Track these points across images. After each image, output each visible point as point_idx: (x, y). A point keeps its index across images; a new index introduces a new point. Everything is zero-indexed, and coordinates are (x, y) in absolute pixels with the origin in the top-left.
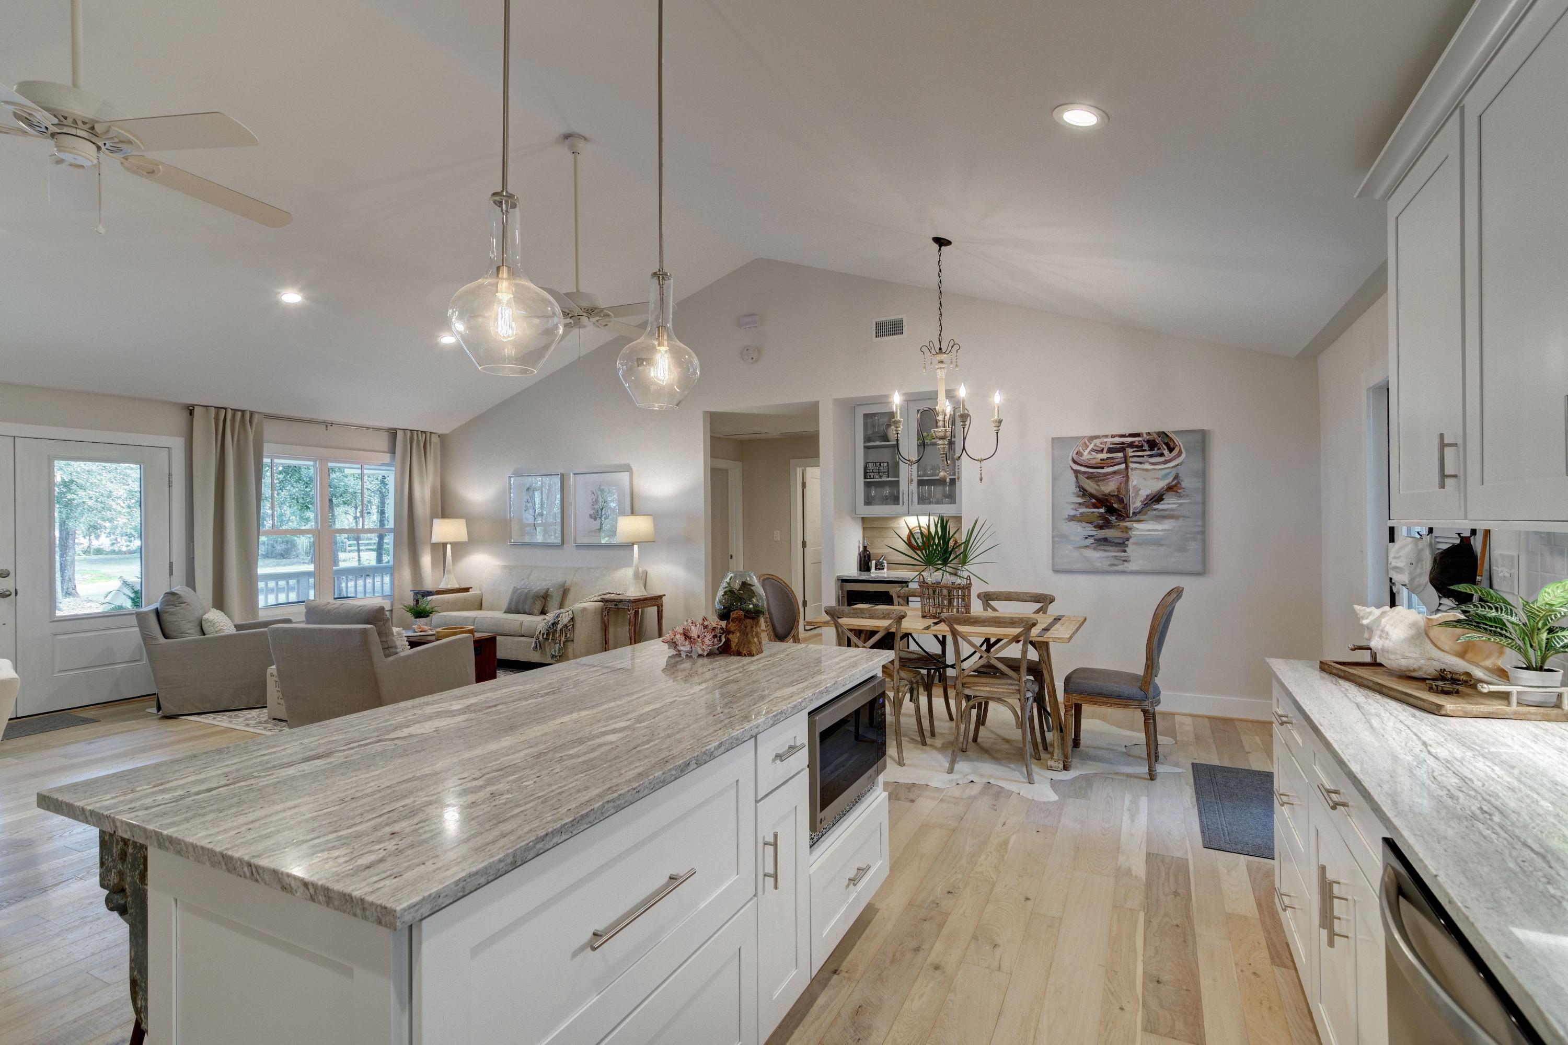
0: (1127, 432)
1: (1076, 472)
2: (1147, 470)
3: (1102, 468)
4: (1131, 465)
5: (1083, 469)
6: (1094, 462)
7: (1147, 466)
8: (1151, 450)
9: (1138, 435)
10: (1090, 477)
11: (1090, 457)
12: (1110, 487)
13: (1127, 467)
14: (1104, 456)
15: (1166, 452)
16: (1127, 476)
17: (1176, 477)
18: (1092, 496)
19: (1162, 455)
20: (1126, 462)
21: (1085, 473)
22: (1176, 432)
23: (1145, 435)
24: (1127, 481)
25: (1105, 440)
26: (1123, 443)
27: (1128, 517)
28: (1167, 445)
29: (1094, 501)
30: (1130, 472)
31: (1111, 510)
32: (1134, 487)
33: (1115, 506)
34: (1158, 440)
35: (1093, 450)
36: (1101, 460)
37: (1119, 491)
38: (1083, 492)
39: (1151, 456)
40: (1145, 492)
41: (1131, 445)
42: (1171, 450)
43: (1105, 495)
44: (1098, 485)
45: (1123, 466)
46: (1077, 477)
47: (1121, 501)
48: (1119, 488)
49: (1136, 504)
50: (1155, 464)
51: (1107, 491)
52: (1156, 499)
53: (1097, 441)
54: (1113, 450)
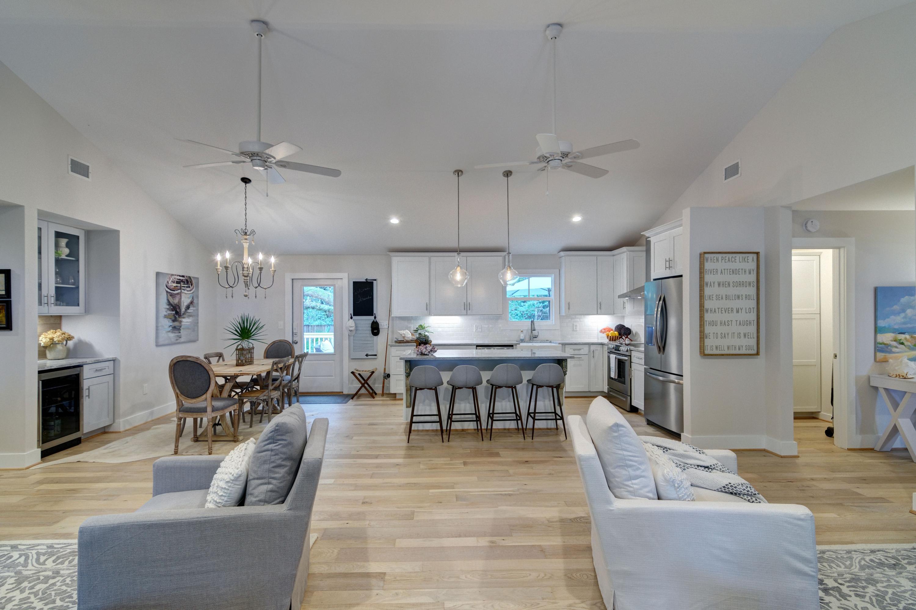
0: (181, 274)
1: (167, 292)
2: (186, 294)
3: (174, 291)
4: (183, 291)
5: (169, 291)
6: (172, 287)
7: (186, 292)
8: (187, 284)
9: (183, 276)
10: (172, 295)
11: (171, 285)
12: (176, 301)
13: (181, 291)
14: (175, 285)
15: (190, 286)
16: (181, 296)
17: (193, 298)
18: (172, 305)
19: (189, 287)
20: (181, 289)
21: (170, 293)
22: (193, 277)
23: (186, 277)
24: (181, 298)
25: (176, 278)
26: (180, 280)
27: (181, 316)
28: (191, 282)
29: (172, 307)
30: (182, 294)
31: (177, 313)
32: (183, 301)
33: (178, 310)
34: (189, 280)
35: (172, 281)
36: (174, 287)
37: (179, 303)
38: (169, 303)
39: (187, 287)
40: (185, 304)
41: (182, 281)
42: (192, 285)
43: (175, 305)
44: (173, 300)
45: (180, 291)
46: (167, 294)
47: (179, 308)
48: (179, 302)
49: (183, 310)
50: (188, 291)
51: (175, 303)
52: (188, 307)
53: (173, 277)
54: (177, 283)
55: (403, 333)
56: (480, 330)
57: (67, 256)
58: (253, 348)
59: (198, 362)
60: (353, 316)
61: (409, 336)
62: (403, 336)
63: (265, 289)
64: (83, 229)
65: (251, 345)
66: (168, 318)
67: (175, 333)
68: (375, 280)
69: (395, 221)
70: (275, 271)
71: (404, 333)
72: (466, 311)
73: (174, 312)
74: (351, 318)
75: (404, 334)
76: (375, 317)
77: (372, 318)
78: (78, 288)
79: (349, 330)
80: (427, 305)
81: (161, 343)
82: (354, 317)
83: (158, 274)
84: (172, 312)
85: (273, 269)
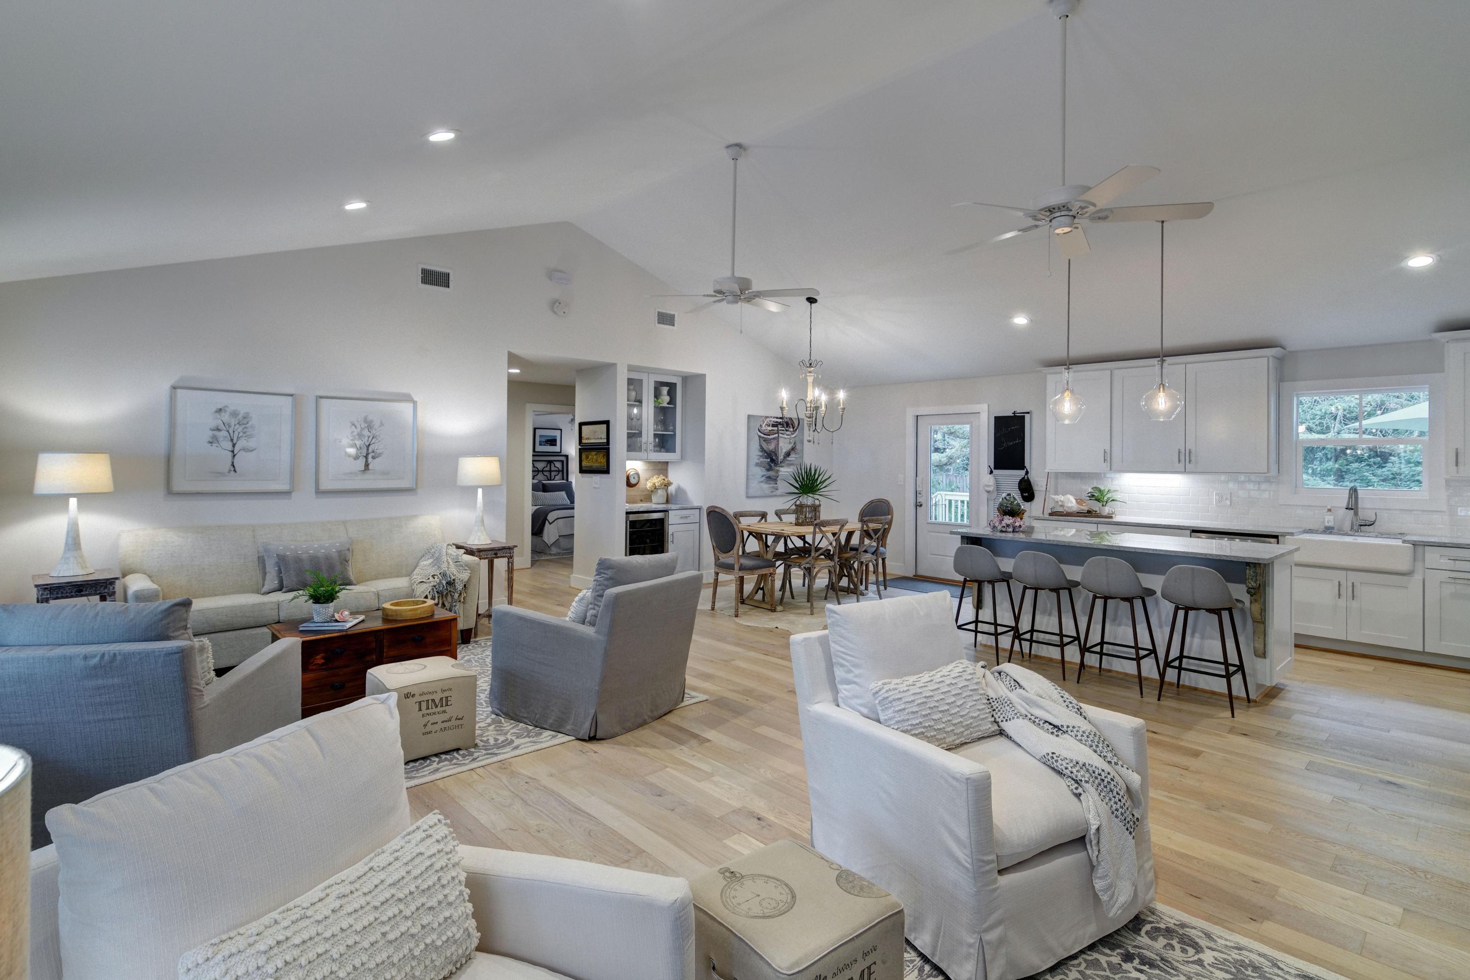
0: (779, 416)
1: (760, 437)
2: (785, 438)
3: (769, 435)
4: (780, 435)
5: (762, 435)
6: (766, 431)
7: (785, 436)
8: (787, 427)
9: (782, 418)
10: (765, 440)
11: (765, 428)
12: (772, 447)
14: (770, 428)
16: (778, 441)
17: (795, 443)
18: (765, 452)
19: (790, 430)
20: (778, 433)
21: (763, 437)
22: (795, 419)
23: (785, 419)
24: (778, 444)
25: (771, 419)
26: (777, 422)
27: (778, 464)
28: (792, 424)
29: (766, 454)
30: (780, 439)
31: (772, 461)
32: (781, 447)
33: (774, 457)
34: (789, 423)
35: (766, 424)
36: (769, 431)
37: (775, 450)
38: (762, 449)
39: (786, 431)
40: (784, 450)
41: (780, 423)
42: (793, 429)
43: (770, 451)
44: (768, 445)
45: (777, 435)
46: (760, 439)
47: (776, 455)
48: (775, 448)
49: (781, 457)
50: (788, 435)
51: (771, 449)
52: (788, 454)
53: (768, 420)
54: (773, 426)
55: (1059, 499)
56: (1228, 503)
57: (668, 404)
58: (820, 505)
59: (724, 513)
60: (994, 469)
61: (1070, 505)
62: (1060, 503)
63: (833, 432)
64: (679, 376)
65: (817, 502)
66: (760, 466)
67: (770, 484)
68: (1028, 413)
69: (1021, 320)
70: (844, 409)
71: (1062, 499)
72: (1182, 464)
73: (769, 460)
74: (991, 472)
75: (1061, 501)
76: (1027, 473)
77: (1022, 473)
78: (675, 434)
79: (986, 491)
80: (1105, 452)
81: (750, 495)
82: (996, 472)
83: (749, 417)
84: (766, 460)
85: (842, 406)
